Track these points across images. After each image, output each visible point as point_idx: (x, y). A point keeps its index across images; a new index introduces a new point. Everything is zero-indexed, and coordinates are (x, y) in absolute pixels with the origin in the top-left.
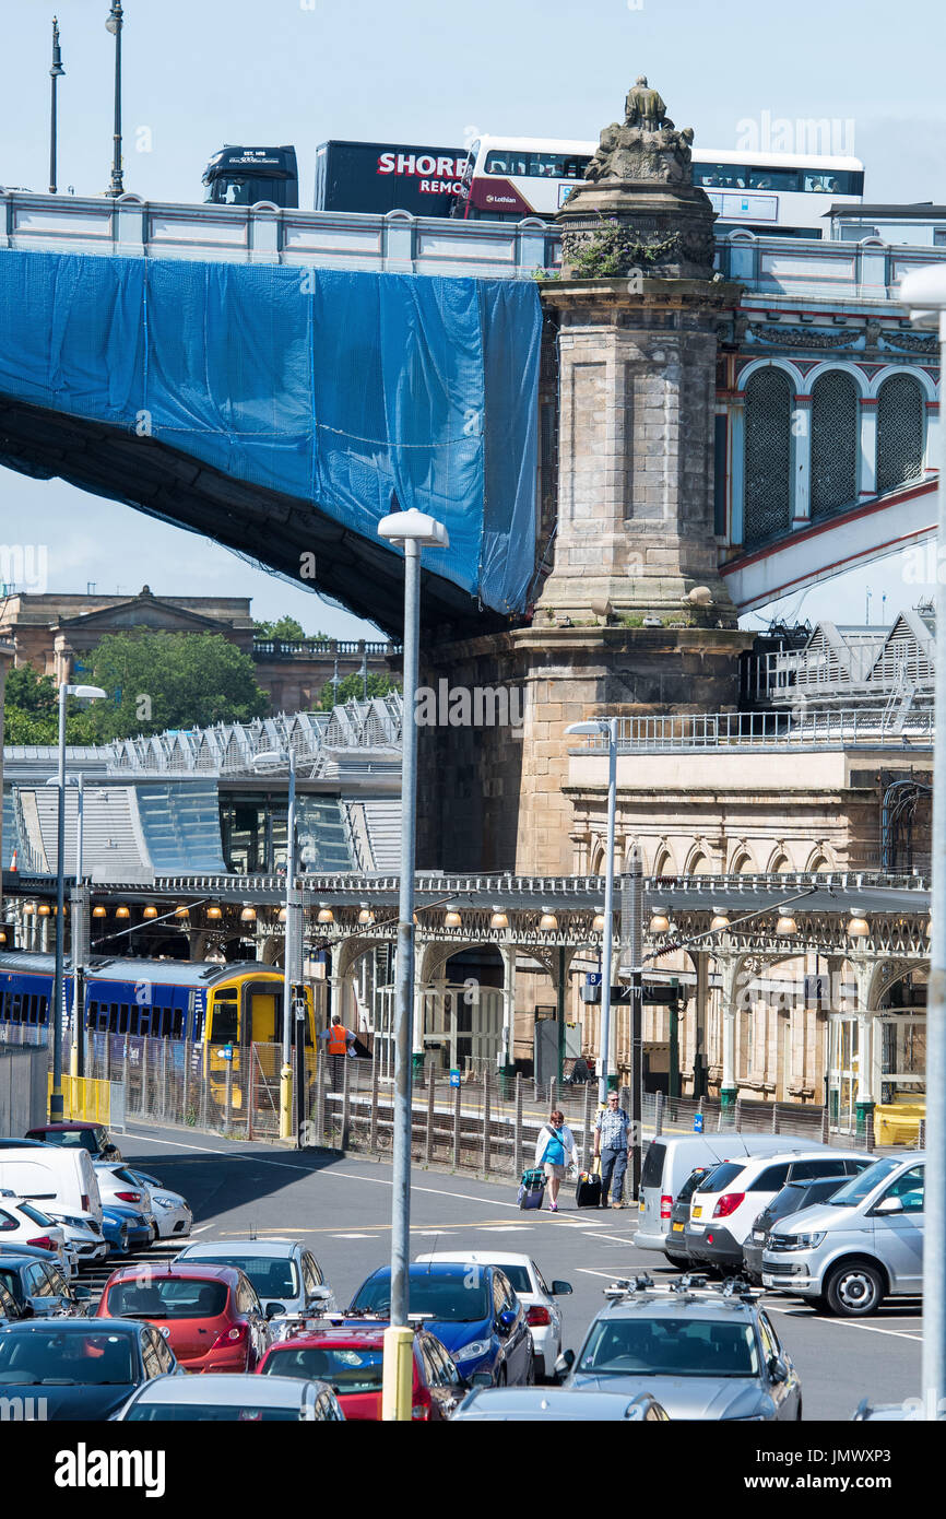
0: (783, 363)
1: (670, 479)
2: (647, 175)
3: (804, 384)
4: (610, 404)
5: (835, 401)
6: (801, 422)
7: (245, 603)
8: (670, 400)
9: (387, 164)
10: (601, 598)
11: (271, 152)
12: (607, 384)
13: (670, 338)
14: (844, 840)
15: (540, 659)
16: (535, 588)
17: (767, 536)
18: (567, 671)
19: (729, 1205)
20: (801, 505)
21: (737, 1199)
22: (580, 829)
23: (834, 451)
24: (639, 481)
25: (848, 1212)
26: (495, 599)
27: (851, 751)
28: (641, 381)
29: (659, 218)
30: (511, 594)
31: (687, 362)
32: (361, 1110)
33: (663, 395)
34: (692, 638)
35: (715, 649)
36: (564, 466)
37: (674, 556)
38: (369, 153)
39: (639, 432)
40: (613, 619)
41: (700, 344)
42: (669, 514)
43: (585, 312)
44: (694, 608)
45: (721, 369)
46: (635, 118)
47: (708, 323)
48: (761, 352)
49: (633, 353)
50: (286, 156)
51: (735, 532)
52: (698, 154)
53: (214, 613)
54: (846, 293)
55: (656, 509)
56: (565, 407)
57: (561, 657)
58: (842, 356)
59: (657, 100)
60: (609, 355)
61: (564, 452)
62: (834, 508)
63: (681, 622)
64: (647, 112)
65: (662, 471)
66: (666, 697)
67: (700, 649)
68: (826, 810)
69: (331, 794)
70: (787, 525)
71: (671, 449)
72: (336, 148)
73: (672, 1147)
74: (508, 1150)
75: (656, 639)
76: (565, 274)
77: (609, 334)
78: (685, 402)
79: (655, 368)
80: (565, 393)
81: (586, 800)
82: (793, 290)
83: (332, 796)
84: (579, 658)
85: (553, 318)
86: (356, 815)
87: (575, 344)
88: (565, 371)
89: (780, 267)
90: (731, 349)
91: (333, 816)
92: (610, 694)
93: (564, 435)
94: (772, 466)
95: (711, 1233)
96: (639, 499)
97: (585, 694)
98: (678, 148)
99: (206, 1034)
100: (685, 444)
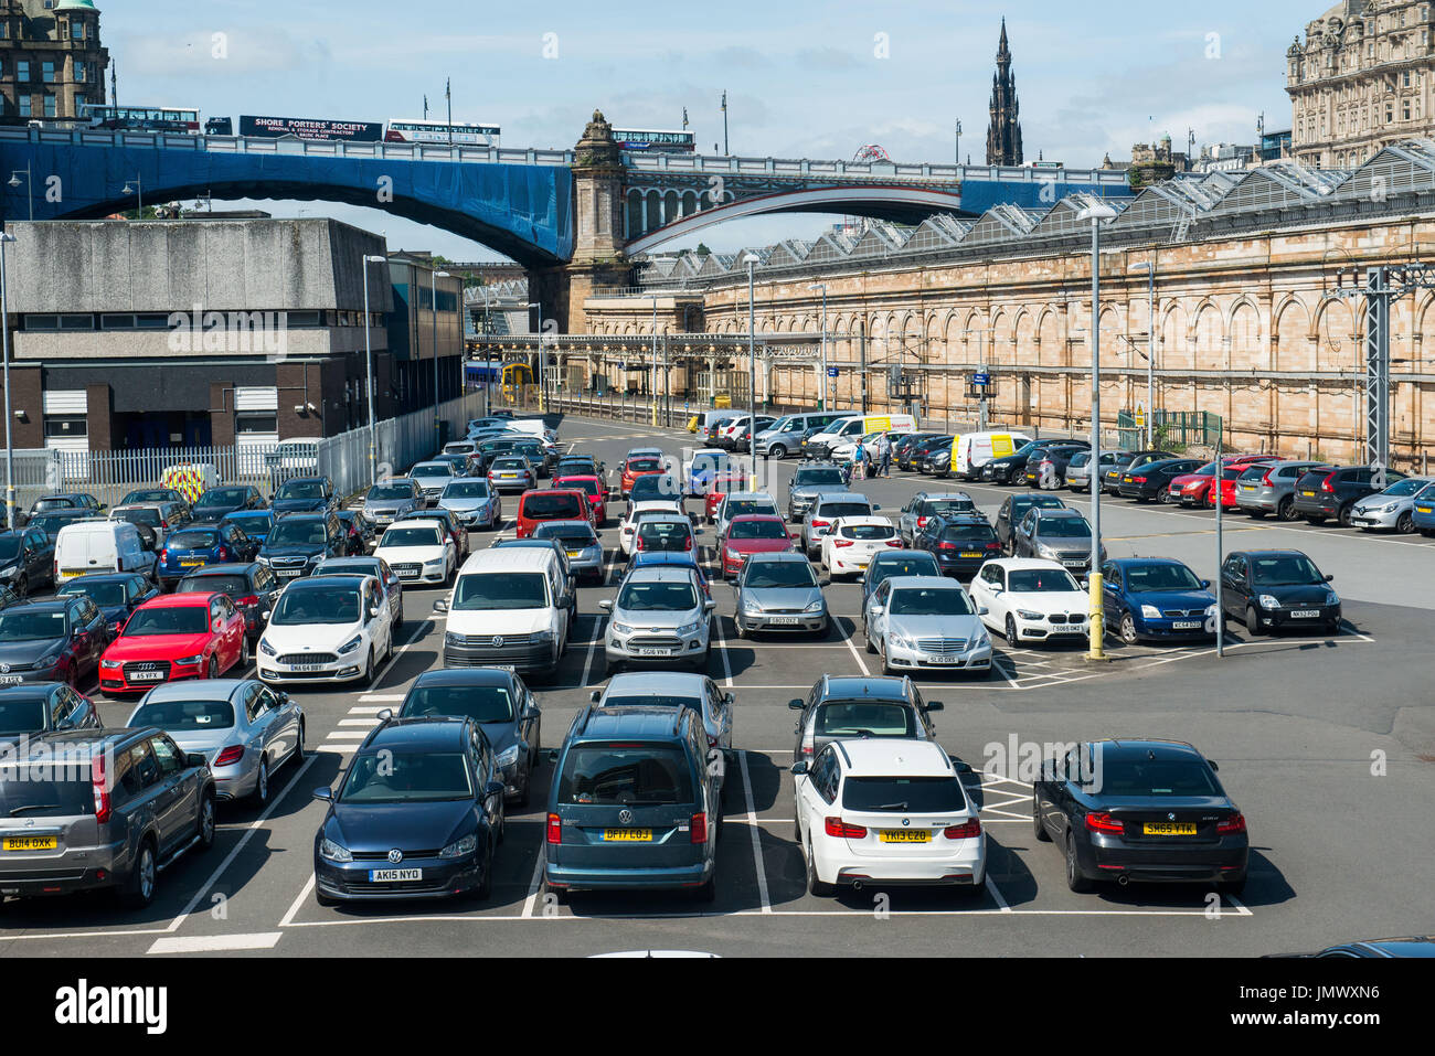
0: (639, 188)
1: (609, 221)
2: (599, 136)
3: (644, 194)
4: (592, 202)
5: (653, 199)
6: (644, 203)
7: (429, 253)
8: (608, 199)
9: (258, 122)
10: (592, 255)
11: (223, 119)
12: (591, 195)
13: (609, 182)
14: (674, 322)
15: (574, 273)
16: (572, 253)
17: (636, 236)
18: (583, 276)
19: (730, 431)
20: (645, 228)
21: (733, 429)
22: (589, 320)
23: (653, 214)
24: (601, 222)
25: (776, 432)
26: (561, 256)
27: (676, 297)
28: (601, 194)
29: (604, 149)
30: (566, 254)
31: (613, 189)
32: (566, 403)
33: (607, 198)
34: (617, 266)
35: (623, 269)
36: (579, 218)
37: (611, 243)
38: (253, 119)
39: (600, 209)
40: (595, 261)
41: (616, 183)
42: (609, 231)
43: (584, 175)
44: (617, 257)
45: (622, 192)
46: (596, 120)
47: (618, 178)
48: (632, 185)
49: (598, 186)
50: (228, 120)
51: (627, 236)
52: (613, 129)
53: (421, 256)
54: (655, 168)
55: (606, 230)
56: (579, 202)
57: (580, 272)
58: (655, 186)
59: (601, 115)
60: (591, 187)
61: (579, 214)
62: (654, 228)
63: (614, 261)
64: (599, 118)
65: (607, 219)
66: (610, 283)
67: (619, 269)
68: (669, 314)
69: (501, 310)
70: (641, 233)
71: (609, 213)
72: (242, 118)
73: (707, 415)
74: (643, 417)
75: (608, 266)
76: (578, 164)
77: (591, 181)
78: (612, 200)
79: (604, 190)
80: (579, 198)
81: (590, 312)
82: (641, 168)
83: (501, 311)
84: (586, 272)
85: (575, 177)
86: (509, 316)
87: (581, 184)
88: (579, 192)
89: (637, 161)
90: (625, 185)
91: (503, 316)
92: (595, 282)
93: (579, 209)
94: (635, 218)
95: (726, 438)
96: (601, 227)
97: (588, 282)
98: (608, 129)
99: (503, 381)
100: (613, 211)
